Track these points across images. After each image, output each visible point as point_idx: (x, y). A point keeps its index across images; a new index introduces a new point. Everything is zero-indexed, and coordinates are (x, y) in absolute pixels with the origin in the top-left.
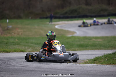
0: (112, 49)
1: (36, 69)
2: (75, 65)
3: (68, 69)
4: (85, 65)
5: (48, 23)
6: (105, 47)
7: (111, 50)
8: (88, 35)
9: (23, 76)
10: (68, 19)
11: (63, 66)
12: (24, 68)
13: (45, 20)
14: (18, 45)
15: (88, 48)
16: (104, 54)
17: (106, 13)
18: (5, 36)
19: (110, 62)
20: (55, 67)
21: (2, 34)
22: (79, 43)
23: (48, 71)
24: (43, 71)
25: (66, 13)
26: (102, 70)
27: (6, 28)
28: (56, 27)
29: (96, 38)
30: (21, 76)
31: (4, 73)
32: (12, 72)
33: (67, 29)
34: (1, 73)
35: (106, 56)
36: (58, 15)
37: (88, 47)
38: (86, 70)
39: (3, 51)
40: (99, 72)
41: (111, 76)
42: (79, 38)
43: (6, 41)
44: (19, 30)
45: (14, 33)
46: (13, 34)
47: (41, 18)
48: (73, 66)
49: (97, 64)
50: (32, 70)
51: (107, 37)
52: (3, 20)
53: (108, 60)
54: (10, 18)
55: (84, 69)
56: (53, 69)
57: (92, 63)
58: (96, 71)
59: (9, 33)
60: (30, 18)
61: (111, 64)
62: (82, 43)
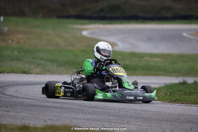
0: (177, 76)
1: (48, 105)
5: (70, 26)
6: (166, 72)
7: (175, 78)
8: (138, 50)
9: (27, 115)
10: (105, 22)
12: (28, 101)
13: (65, 21)
14: (18, 61)
15: (137, 72)
16: (165, 84)
17: (169, 14)
19: (175, 99)
22: (122, 63)
23: (68, 109)
24: (59, 108)
25: (102, 10)
26: (159, 110)
28: (84, 33)
29: (152, 55)
30: (22, 114)
32: (7, 107)
35: (169, 87)
36: (88, 14)
37: (137, 70)
38: (133, 109)
40: (154, 113)
41: (176, 121)
42: (122, 54)
44: (20, 36)
45: (12, 41)
46: (10, 42)
47: (59, 17)
50: (41, 105)
51: (170, 55)
53: (170, 93)
54: (6, 14)
55: (130, 108)
58: (151, 113)
59: (4, 40)
61: (175, 101)
62: (128, 62)
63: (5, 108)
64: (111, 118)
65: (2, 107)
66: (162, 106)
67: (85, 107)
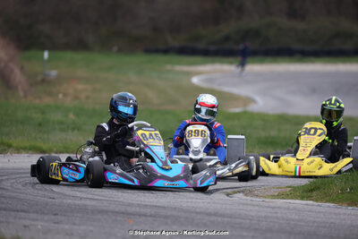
1: (130, 210)
2: (250, 202)
3: (228, 212)
4: (280, 202)
5: (169, 67)
8: (292, 111)
9: (91, 228)
11: (214, 203)
12: (94, 203)
13: (160, 58)
14: (76, 131)
18: (37, 102)
20: (189, 204)
21: (25, 96)
22: (263, 134)
23: (166, 217)
24: (151, 216)
25: (227, 39)
26: (332, 220)
27: (39, 78)
28: (195, 80)
30: (83, 228)
31: (33, 216)
32: (56, 214)
33: (226, 89)
34: (22, 214)
36: (201, 45)
38: (283, 219)
39: (30, 149)
42: (264, 118)
43: (38, 117)
44: (80, 87)
45: (65, 95)
46: (61, 96)
47: (148, 51)
48: (244, 204)
49: (316, 201)
50: (117, 210)
52: (33, 53)
53: (351, 189)
54: (53, 47)
55: (279, 215)
56: (182, 210)
57: (302, 198)
59: (50, 94)
60: (115, 49)
62: (273, 133)
63: (53, 217)
64: (245, 234)
65: (47, 214)
66: (337, 211)
67: (197, 213)
